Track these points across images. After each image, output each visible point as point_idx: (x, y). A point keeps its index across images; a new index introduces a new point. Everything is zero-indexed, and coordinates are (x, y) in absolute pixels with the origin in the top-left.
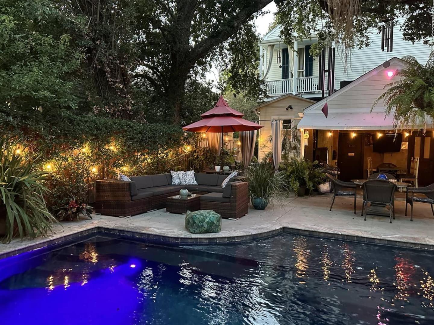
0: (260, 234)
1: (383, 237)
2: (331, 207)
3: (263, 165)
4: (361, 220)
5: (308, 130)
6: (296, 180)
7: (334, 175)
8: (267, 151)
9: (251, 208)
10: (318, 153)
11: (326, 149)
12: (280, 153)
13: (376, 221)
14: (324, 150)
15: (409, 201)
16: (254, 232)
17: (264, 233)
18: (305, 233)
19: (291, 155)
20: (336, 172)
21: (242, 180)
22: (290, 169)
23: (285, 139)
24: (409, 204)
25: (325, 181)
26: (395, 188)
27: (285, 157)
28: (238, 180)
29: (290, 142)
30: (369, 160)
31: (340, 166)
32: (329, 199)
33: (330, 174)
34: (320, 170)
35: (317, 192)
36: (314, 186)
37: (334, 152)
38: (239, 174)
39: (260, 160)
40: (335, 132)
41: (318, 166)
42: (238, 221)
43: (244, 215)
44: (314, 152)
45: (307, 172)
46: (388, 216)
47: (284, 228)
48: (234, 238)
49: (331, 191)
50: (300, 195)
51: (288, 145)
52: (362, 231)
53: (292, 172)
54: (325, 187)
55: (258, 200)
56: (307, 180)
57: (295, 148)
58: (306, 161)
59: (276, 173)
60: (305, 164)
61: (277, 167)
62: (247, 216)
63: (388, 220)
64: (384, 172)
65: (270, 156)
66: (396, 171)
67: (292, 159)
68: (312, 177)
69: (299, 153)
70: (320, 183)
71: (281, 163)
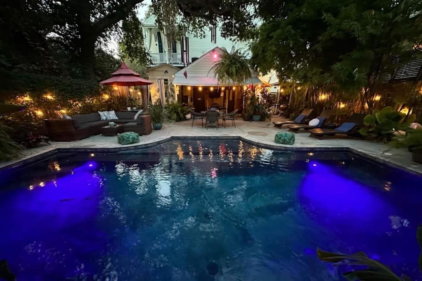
0: (161, 141)
1: (214, 135)
2: (192, 125)
3: (156, 106)
4: (205, 130)
5: (178, 85)
6: (174, 113)
7: (192, 109)
8: (157, 98)
9: (153, 129)
10: (184, 98)
11: (188, 96)
12: (165, 99)
13: (211, 129)
14: (187, 97)
15: (224, 120)
16: (158, 140)
17: (163, 140)
18: (182, 138)
19: (170, 100)
20: (193, 108)
21: (147, 114)
22: (171, 107)
23: (166, 91)
24: (224, 121)
25: (188, 113)
26: (219, 114)
27: (167, 101)
28: (143, 115)
29: (169, 92)
30: (207, 101)
31: (195, 105)
32: (191, 122)
33: (191, 109)
34: (186, 107)
35: (185, 119)
36: (183, 116)
37: (191, 98)
38: (143, 111)
39: (153, 104)
40: (191, 86)
41: (184, 105)
42: (148, 136)
43: (150, 133)
44: (182, 98)
45: (180, 109)
46: (216, 127)
47: (172, 137)
48: (148, 144)
49: (191, 117)
50: (177, 121)
51: (168, 94)
52: (206, 134)
53: (172, 109)
54: (189, 116)
55: (157, 125)
56: (180, 113)
57: (172, 96)
58: (179, 103)
59: (164, 110)
60: (178, 104)
61: (164, 107)
62: (152, 133)
63: (216, 128)
64: (214, 107)
65: (159, 101)
66: (219, 107)
67: (171, 101)
68: (182, 111)
69: (174, 99)
70: (186, 114)
71: (166, 104)
